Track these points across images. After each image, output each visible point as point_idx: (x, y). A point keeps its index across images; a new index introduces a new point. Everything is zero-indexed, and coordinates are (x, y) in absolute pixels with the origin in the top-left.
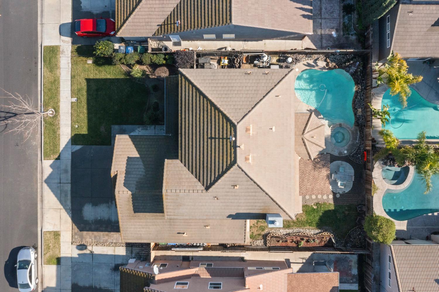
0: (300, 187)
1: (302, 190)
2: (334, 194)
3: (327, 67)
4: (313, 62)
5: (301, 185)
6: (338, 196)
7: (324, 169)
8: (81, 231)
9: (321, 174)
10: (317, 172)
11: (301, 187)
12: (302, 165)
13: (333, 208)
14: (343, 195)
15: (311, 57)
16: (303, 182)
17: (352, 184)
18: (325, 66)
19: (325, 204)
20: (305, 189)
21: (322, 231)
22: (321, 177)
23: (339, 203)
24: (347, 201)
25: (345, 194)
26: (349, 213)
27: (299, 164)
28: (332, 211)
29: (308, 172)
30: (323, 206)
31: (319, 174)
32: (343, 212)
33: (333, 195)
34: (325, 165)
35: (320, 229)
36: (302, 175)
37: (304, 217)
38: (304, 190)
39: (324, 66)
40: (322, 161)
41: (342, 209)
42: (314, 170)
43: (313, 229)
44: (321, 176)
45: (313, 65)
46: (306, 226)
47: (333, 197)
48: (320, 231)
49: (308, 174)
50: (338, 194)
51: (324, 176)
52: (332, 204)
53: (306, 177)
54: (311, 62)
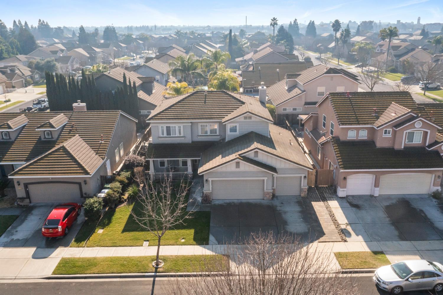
8: (324, 234)
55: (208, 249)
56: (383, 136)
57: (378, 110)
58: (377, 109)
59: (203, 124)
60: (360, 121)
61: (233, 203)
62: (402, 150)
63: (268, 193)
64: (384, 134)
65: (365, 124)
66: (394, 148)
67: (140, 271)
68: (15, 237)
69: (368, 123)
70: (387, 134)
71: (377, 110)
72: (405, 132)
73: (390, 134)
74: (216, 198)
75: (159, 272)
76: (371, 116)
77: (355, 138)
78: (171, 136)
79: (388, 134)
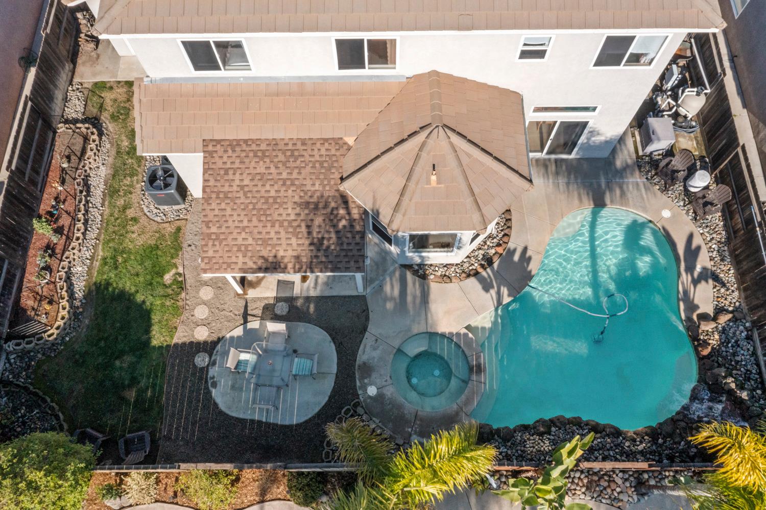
0: (238, 142)
1: (226, 151)
2: (209, 347)
3: (695, 317)
4: (704, 269)
5: (244, 147)
6: (201, 360)
7: (306, 247)
9: (283, 235)
10: (293, 217)
11: (238, 149)
12: (323, 152)
13: (155, 342)
14: (201, 379)
15: (722, 260)
16: (255, 156)
17: (241, 416)
18: (699, 312)
19: (178, 311)
20: (228, 165)
21: (77, 303)
22: (272, 235)
23: (173, 366)
24: (176, 394)
25: (207, 388)
26: (127, 403)
27: (326, 140)
28: (144, 337)
29: (295, 175)
30: (168, 303)
31: (286, 224)
32: (134, 381)
33: (205, 342)
34: (319, 250)
35: (85, 297)
36: (284, 152)
37: (140, 242)
38: (225, 159)
39: (697, 307)
40: (338, 238)
41: (148, 377)
42: (300, 205)
43: (89, 273)
44: (277, 233)
45: (694, 267)
46: (103, 249)
47: (199, 343)
48: (79, 294)
49: (284, 176)
50: (207, 359)
51: (274, 246)
52: (172, 337)
53: (273, 170)
54: (703, 261)
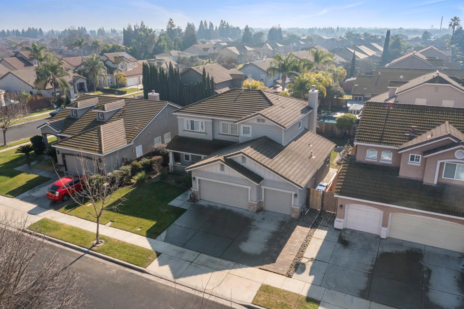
8: (274, 262)
55: (150, 243)
56: (408, 163)
57: (419, 130)
58: (418, 128)
59: (224, 122)
60: (383, 140)
61: (217, 207)
62: (435, 185)
63: (252, 205)
64: (409, 161)
65: (388, 144)
66: (423, 182)
67: (81, 245)
68: (33, 194)
69: (393, 144)
70: (414, 162)
71: (416, 129)
72: (439, 162)
73: (418, 161)
74: (203, 199)
75: (92, 250)
76: (403, 136)
77: (376, 161)
78: (195, 131)
79: (416, 161)
